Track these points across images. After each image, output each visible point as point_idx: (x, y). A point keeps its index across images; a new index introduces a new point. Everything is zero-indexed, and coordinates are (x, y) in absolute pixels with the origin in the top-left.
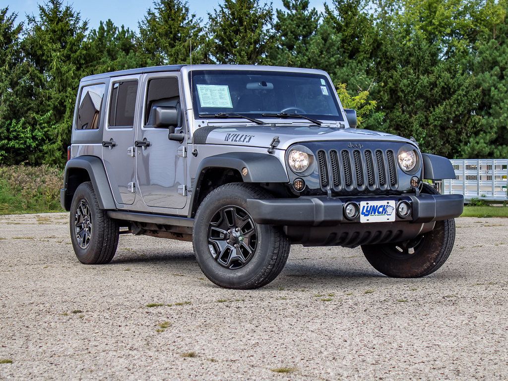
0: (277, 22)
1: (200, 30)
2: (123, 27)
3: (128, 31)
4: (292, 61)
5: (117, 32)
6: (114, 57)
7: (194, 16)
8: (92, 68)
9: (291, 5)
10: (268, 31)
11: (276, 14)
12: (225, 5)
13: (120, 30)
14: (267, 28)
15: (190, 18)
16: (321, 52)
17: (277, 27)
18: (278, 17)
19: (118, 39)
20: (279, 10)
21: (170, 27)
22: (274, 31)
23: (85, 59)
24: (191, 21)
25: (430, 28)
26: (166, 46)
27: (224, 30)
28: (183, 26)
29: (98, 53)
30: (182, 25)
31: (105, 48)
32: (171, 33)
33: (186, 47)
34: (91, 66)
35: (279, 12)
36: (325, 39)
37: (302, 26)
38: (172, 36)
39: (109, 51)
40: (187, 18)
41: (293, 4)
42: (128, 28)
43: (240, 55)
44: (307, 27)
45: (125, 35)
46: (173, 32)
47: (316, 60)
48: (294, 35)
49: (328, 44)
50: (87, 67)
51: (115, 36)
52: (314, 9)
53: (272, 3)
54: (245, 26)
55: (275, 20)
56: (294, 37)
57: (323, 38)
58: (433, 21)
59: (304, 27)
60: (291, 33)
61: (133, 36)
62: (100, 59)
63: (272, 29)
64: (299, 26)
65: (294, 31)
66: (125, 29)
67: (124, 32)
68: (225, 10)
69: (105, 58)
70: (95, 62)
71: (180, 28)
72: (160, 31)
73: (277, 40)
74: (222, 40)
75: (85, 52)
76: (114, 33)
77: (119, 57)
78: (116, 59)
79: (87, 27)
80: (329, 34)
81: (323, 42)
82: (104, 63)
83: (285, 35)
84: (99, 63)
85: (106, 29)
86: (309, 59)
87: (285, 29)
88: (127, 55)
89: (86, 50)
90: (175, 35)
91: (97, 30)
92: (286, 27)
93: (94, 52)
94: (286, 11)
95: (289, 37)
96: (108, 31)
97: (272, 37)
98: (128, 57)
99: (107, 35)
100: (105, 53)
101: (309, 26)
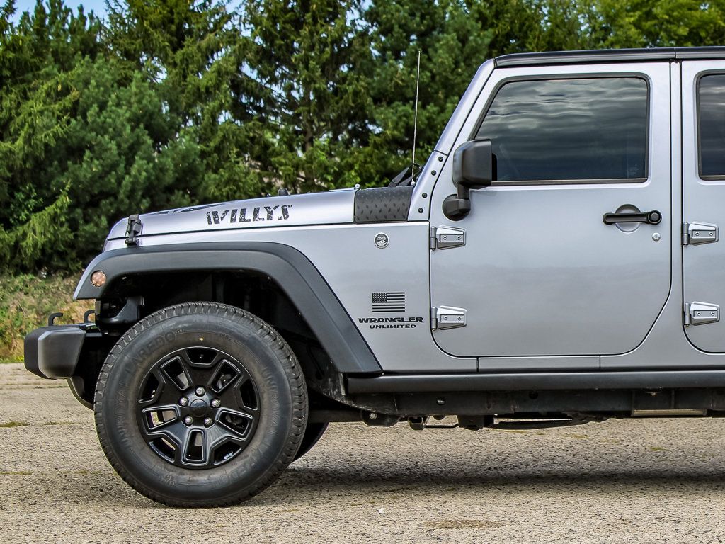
0: (370, 7)
1: (228, 17)
2: (81, 9)
3: (91, 17)
4: (402, 80)
5: (69, 18)
6: (66, 65)
8: (25, 85)
10: (353, 22)
13: (76, 14)
14: (352, 18)
16: (457, 64)
19: (73, 31)
21: (171, 12)
22: (364, 23)
23: (10, 69)
25: (648, 24)
26: (164, 47)
27: (274, 19)
28: (193, 10)
29: (33, 57)
30: (191, 8)
31: (47, 47)
32: (172, 21)
33: (204, 50)
34: (23, 81)
36: (463, 40)
37: (418, 14)
38: (173, 27)
39: (55, 54)
42: (92, 12)
43: (307, 67)
44: (428, 17)
45: (84, 24)
46: (177, 21)
47: (447, 78)
48: (405, 31)
49: (467, 50)
50: (15, 83)
51: (67, 26)
54: (314, 12)
56: (404, 34)
57: (459, 38)
58: (655, 10)
59: (423, 17)
60: (401, 26)
61: (100, 27)
62: (38, 69)
63: (361, 19)
64: (412, 15)
65: (405, 24)
66: (85, 14)
67: (82, 18)
69: (49, 67)
70: (30, 75)
71: (189, 14)
72: (152, 17)
73: (371, 39)
74: (267, 36)
75: (11, 55)
76: (64, 20)
77: (78, 65)
78: (71, 68)
79: (14, 6)
80: (469, 31)
81: (460, 45)
82: (48, 76)
83: (387, 31)
84: (36, 77)
85: (48, 11)
86: (433, 77)
87: (388, 20)
88: (94, 62)
89: (14, 51)
90: (180, 26)
91: (32, 13)
92: (389, 16)
93: (28, 54)
95: (395, 35)
96: (53, 16)
97: (363, 34)
98: (96, 66)
99: (52, 23)
100: (50, 57)
101: (432, 15)
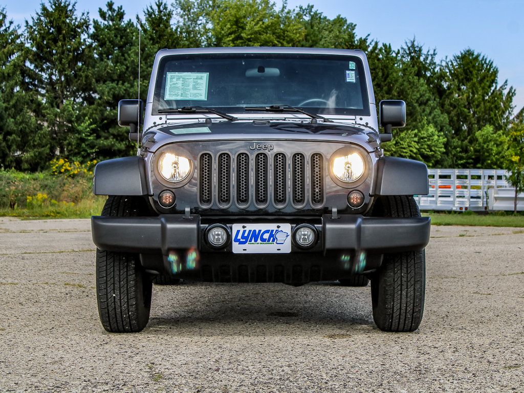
0: (94, 32)
1: (18, 37)
4: (111, 70)
7: (11, 23)
9: (107, 16)
10: (84, 40)
11: (93, 24)
12: (42, 13)
14: (84, 38)
15: (8, 25)
17: (94, 37)
18: (94, 27)
20: (95, 19)
22: (90, 40)
24: (9, 27)
27: (43, 38)
33: (6, 53)
35: (95, 22)
37: (119, 36)
40: (3, 25)
41: (109, 15)
43: (61, 63)
44: (124, 37)
48: (112, 44)
52: (130, 20)
53: (88, 13)
54: (64, 34)
55: (92, 30)
56: (112, 46)
59: (121, 38)
60: (110, 42)
63: (89, 38)
64: (116, 36)
65: (112, 41)
68: (42, 18)
73: (94, 49)
74: (39, 47)
83: (102, 45)
86: (128, 68)
87: (103, 39)
92: (104, 36)
94: (102, 22)
95: (107, 46)
97: (90, 46)
101: (126, 36)
